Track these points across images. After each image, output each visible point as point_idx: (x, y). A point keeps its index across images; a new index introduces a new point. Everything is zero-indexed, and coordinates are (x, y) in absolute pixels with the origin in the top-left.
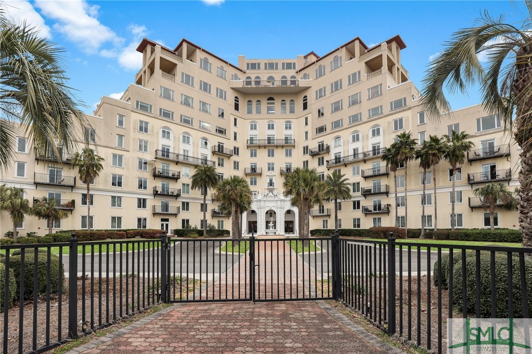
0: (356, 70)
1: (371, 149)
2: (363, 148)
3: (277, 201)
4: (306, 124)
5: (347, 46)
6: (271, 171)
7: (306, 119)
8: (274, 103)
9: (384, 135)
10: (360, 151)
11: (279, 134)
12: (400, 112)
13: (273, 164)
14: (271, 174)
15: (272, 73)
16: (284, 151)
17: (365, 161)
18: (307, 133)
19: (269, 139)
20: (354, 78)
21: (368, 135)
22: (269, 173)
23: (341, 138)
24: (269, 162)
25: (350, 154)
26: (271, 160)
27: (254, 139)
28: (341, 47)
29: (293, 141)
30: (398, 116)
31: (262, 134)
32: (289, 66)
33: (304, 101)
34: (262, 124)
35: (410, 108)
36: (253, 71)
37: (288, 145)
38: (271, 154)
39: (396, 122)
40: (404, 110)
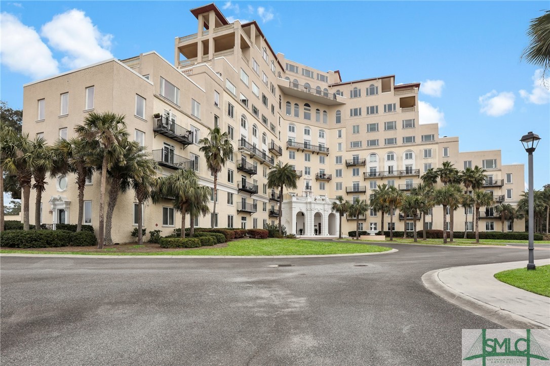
0: (392, 102)
1: (404, 169)
2: (398, 167)
3: (324, 204)
4: (340, 136)
5: (383, 79)
6: (307, 175)
7: (340, 132)
8: (310, 110)
9: (416, 160)
10: (395, 169)
11: (314, 140)
12: (429, 144)
13: (309, 168)
14: (308, 178)
15: (308, 80)
16: (318, 157)
17: (400, 177)
18: (340, 144)
19: (306, 144)
20: (389, 108)
21: (402, 157)
22: (306, 176)
23: (377, 155)
24: (306, 166)
25: (385, 170)
26: (307, 164)
27: (292, 141)
28: (378, 79)
29: (325, 149)
30: (428, 147)
31: (299, 137)
32: (323, 78)
33: (337, 114)
34: (300, 128)
35: (437, 143)
36: (291, 73)
37: (322, 152)
38: (307, 159)
39: (426, 151)
40: (432, 144)
